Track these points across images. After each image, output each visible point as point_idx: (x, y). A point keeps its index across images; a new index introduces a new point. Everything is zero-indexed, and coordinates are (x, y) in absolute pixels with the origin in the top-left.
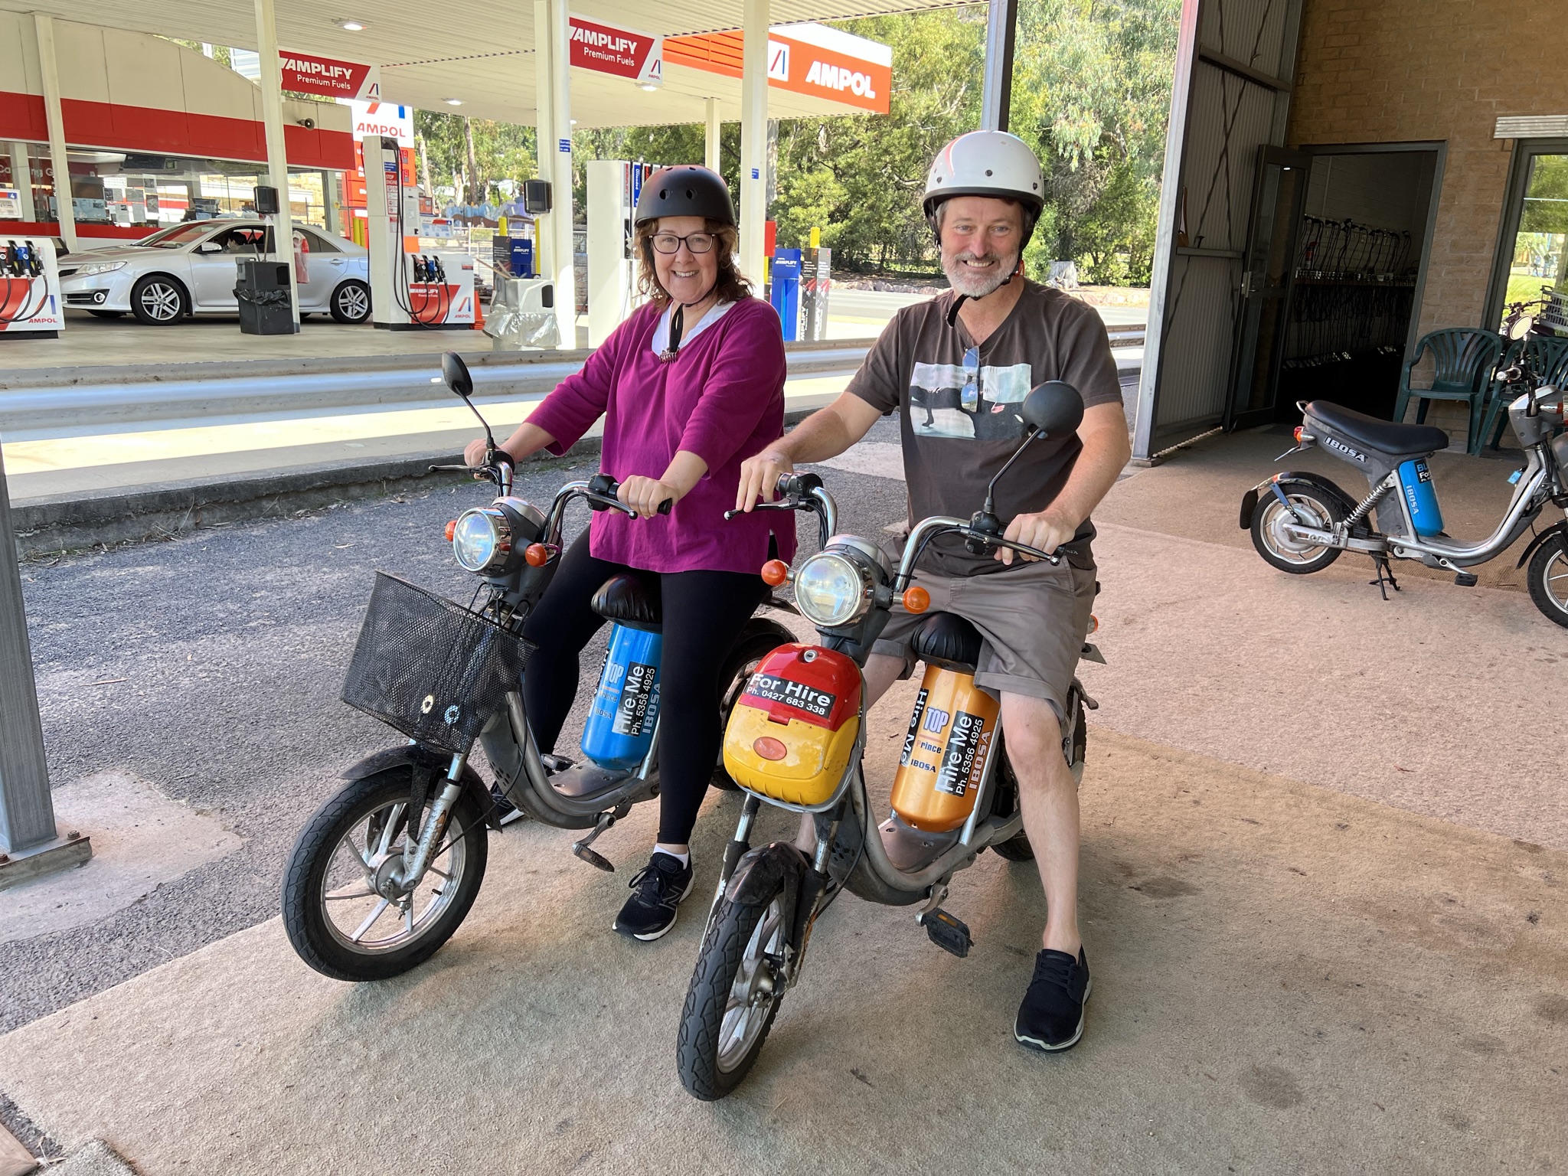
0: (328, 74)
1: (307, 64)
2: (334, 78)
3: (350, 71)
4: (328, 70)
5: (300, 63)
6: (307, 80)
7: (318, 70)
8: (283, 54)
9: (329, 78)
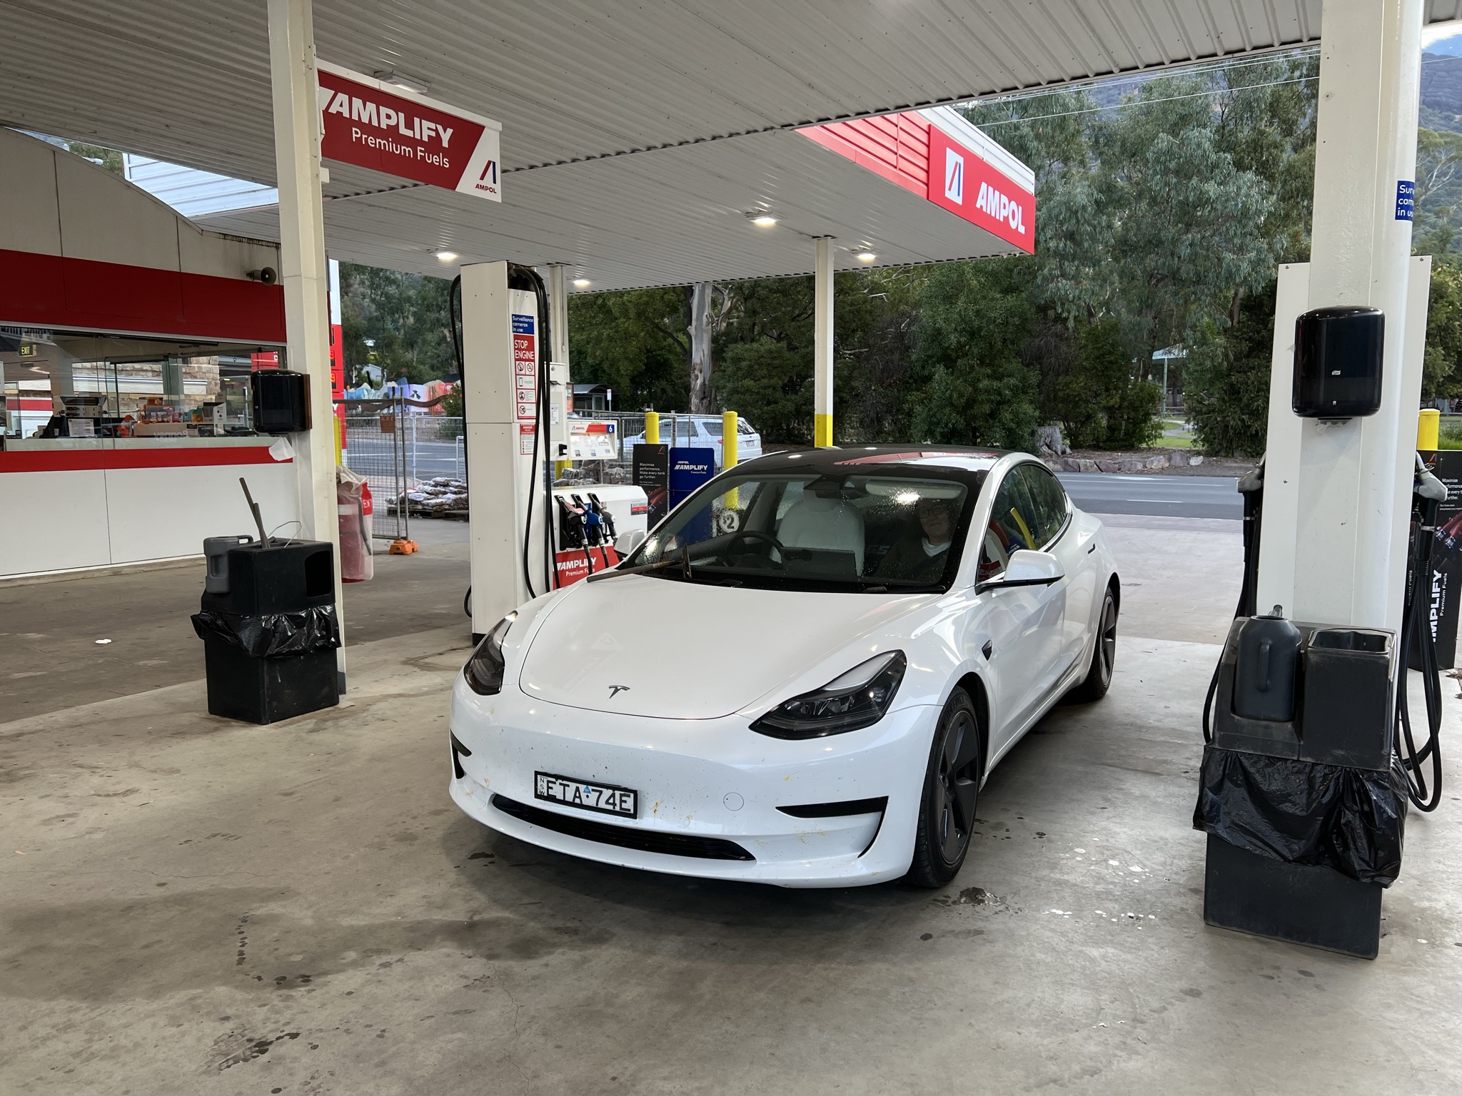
0: (409, 133)
1: (371, 107)
2: (421, 142)
3: (450, 131)
4: (409, 125)
5: (357, 102)
6: (371, 141)
7: (393, 122)
8: (327, 80)
9: (413, 142)
